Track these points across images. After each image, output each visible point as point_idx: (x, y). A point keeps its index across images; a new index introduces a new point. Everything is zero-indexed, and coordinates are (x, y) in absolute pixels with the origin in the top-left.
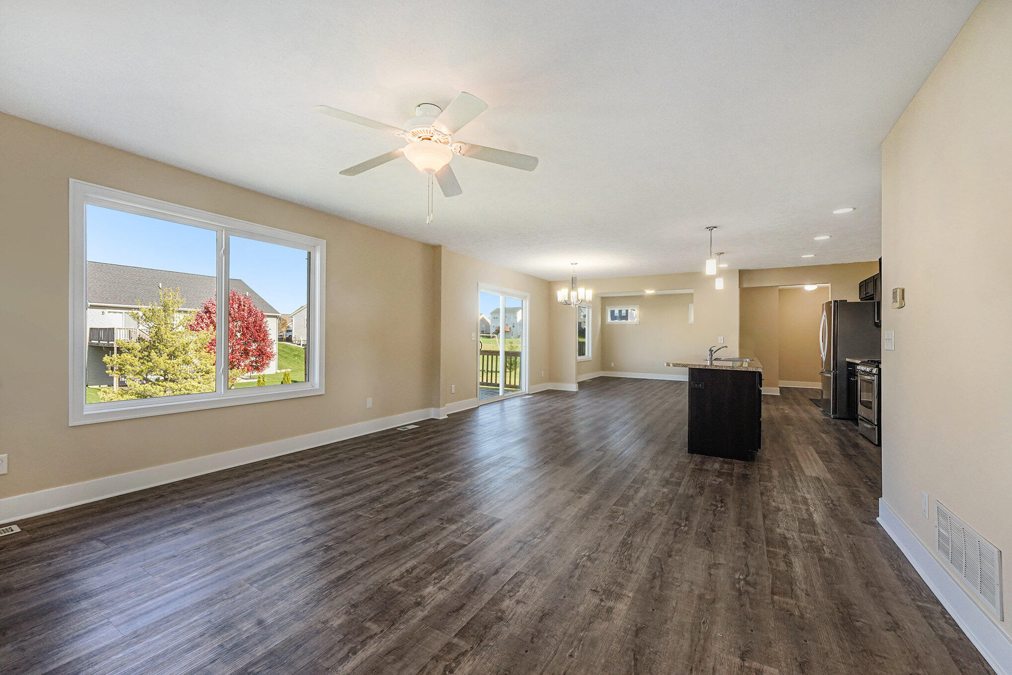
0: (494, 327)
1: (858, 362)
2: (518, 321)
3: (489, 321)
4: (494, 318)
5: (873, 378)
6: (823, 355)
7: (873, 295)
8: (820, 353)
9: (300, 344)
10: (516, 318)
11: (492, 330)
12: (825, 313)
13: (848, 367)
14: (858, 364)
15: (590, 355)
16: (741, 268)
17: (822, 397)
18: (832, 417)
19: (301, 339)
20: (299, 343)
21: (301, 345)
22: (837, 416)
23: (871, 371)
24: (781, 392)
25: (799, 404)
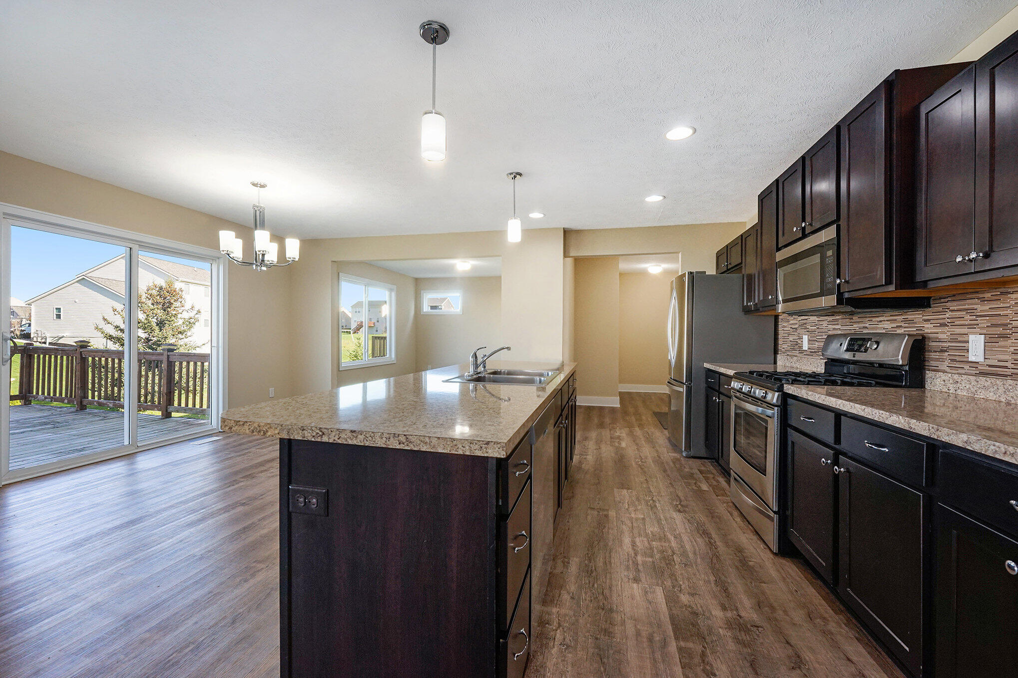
0: (355, 321)
1: (731, 372)
2: (383, 316)
3: (350, 315)
4: (356, 312)
5: (769, 412)
6: (672, 355)
7: (741, 263)
8: (668, 350)
9: (45, 343)
10: (380, 312)
11: (354, 326)
12: (675, 294)
13: (707, 377)
14: (730, 378)
15: (393, 356)
16: (566, 226)
17: (670, 408)
18: (684, 454)
19: (48, 335)
20: (43, 340)
21: (47, 343)
22: (692, 453)
23: (765, 397)
24: (622, 401)
25: (641, 426)
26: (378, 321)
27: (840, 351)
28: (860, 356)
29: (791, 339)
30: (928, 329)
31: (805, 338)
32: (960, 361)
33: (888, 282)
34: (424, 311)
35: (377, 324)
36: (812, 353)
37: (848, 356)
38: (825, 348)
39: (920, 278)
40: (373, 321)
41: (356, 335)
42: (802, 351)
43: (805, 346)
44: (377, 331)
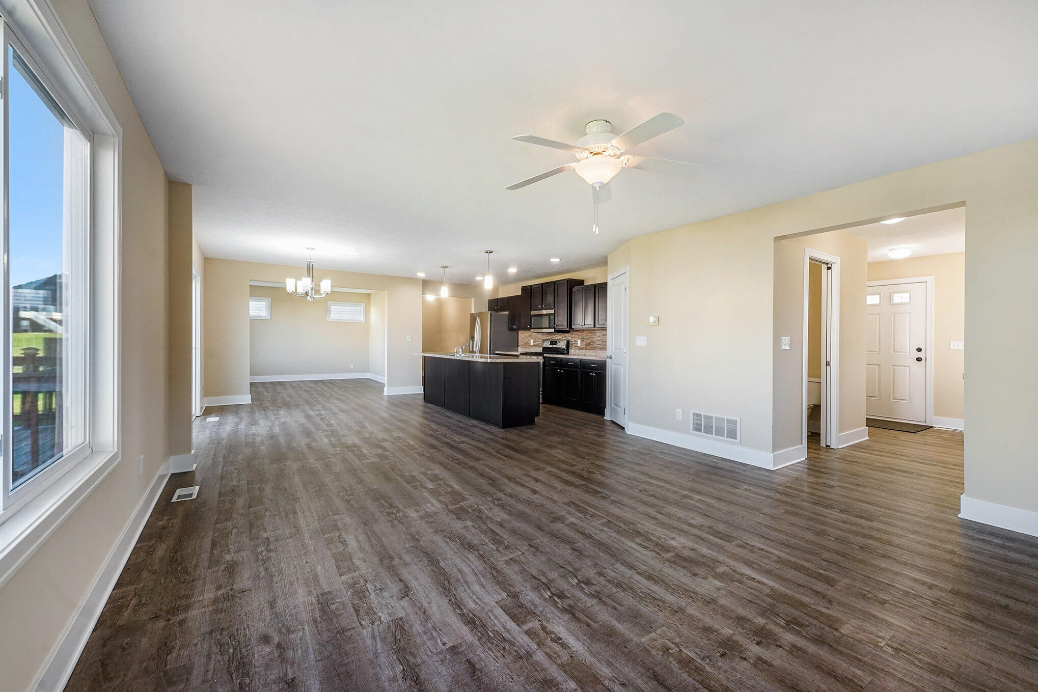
27: (547, 344)
28: (554, 346)
29: (525, 340)
30: (570, 338)
31: (532, 341)
32: (576, 347)
33: (567, 327)
36: (535, 346)
37: (551, 346)
38: (542, 344)
39: (573, 327)
42: (530, 346)
43: (532, 344)
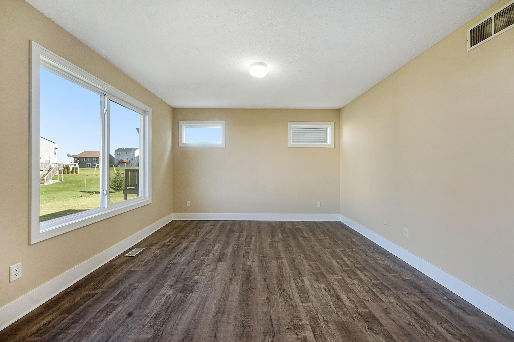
2: (135, 157)
26: (132, 160)
34: (183, 143)
35: (131, 161)
40: (129, 160)
41: (116, 168)
44: (131, 165)
